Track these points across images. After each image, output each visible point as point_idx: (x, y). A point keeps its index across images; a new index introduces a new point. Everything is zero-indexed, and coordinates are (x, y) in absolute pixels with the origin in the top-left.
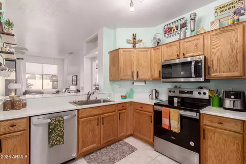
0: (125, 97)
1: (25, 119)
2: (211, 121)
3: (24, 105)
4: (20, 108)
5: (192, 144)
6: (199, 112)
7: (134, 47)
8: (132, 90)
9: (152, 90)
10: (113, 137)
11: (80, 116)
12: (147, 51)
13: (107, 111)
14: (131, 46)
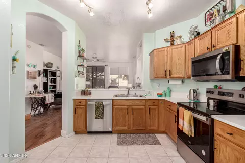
0: (161, 95)
1: (84, 101)
2: (223, 130)
3: (90, 94)
4: (87, 95)
5: (204, 153)
6: (210, 117)
7: (172, 44)
8: (169, 88)
9: (190, 90)
10: (142, 127)
11: (114, 104)
12: (181, 47)
13: (136, 104)
14: (169, 44)
